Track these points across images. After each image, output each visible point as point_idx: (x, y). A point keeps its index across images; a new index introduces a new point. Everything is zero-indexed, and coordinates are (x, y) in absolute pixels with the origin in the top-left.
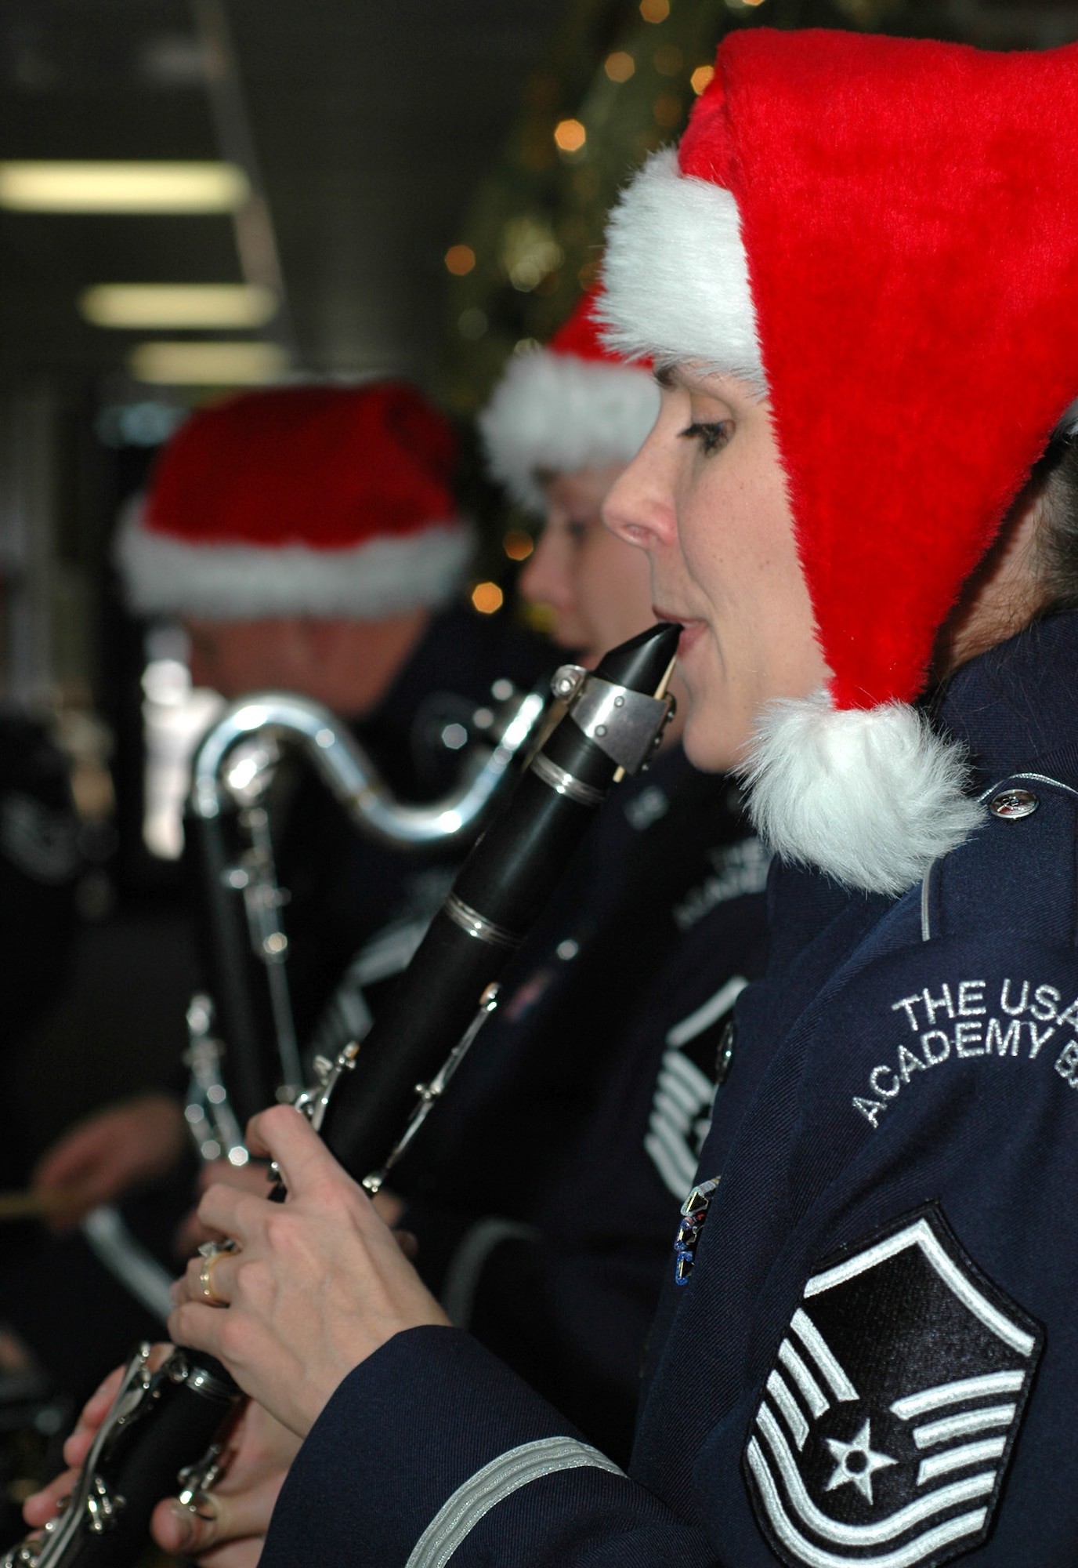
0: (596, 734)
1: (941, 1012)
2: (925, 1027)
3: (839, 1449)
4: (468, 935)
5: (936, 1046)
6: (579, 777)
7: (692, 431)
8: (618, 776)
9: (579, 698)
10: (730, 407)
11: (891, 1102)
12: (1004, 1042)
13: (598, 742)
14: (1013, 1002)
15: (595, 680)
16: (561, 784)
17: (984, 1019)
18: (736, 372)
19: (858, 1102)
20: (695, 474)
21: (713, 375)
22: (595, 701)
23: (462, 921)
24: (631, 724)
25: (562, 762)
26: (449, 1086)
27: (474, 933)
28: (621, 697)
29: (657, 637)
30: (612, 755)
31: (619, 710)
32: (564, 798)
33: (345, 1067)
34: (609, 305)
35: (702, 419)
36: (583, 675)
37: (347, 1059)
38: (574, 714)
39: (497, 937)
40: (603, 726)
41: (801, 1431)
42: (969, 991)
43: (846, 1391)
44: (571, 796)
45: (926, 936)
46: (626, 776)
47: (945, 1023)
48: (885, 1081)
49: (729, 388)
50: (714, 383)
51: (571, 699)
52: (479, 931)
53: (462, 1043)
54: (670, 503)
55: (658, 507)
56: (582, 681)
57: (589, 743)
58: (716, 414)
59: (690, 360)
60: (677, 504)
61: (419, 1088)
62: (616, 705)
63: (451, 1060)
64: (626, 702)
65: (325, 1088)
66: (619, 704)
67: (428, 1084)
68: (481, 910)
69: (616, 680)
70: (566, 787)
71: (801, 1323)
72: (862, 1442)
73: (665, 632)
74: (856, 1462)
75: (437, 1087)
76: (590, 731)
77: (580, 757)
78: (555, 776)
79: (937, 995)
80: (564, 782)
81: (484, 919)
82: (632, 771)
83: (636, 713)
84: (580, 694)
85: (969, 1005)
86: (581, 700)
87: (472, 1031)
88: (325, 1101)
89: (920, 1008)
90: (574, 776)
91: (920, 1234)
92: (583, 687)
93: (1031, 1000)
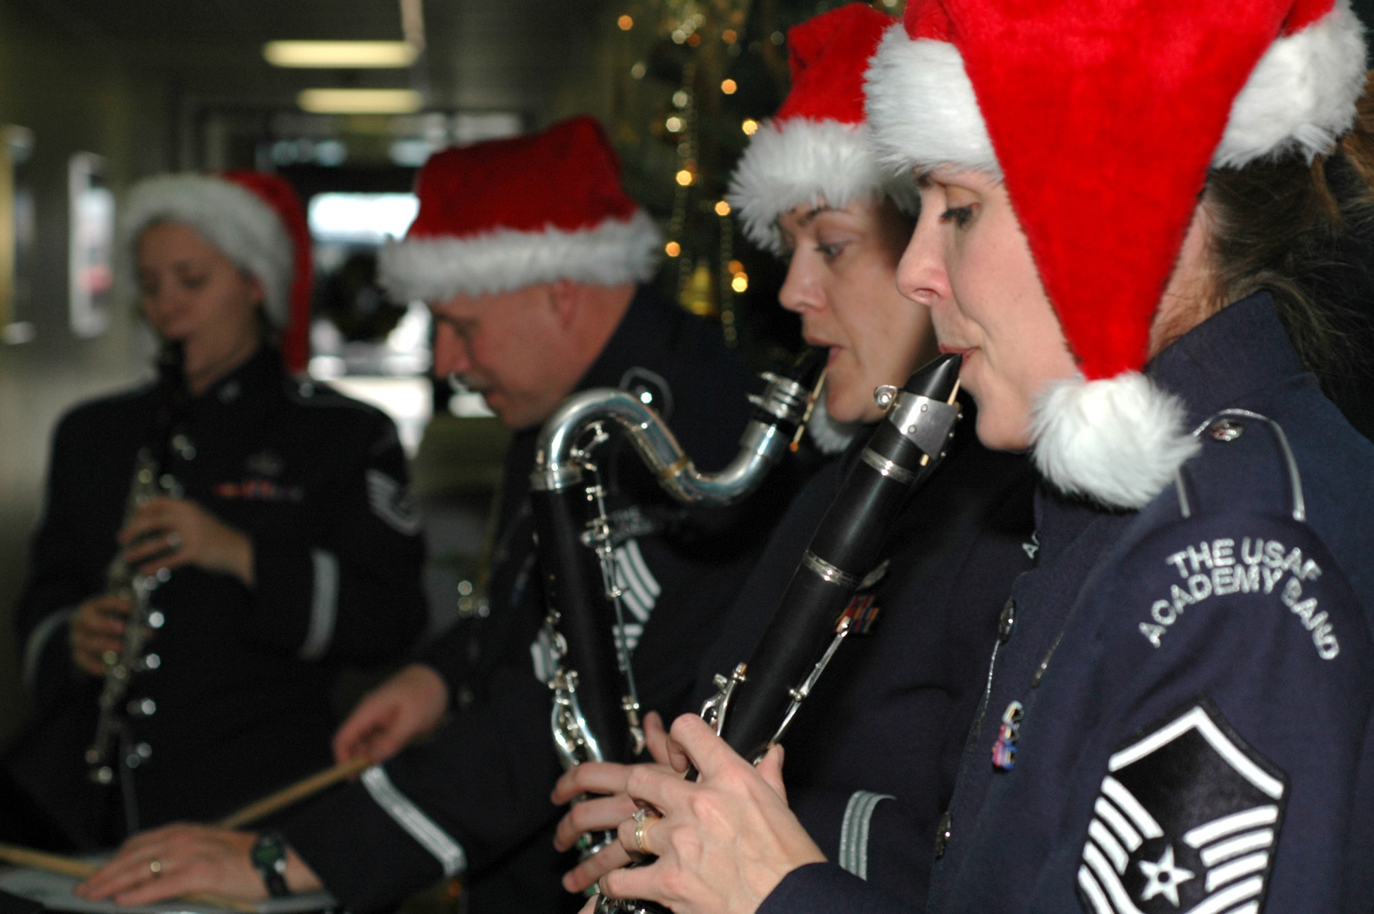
0: (909, 432)
1: (1202, 563)
2: (1192, 572)
3: (1149, 869)
4: (822, 580)
5: (1200, 586)
6: (897, 463)
7: (948, 216)
8: (924, 461)
9: (895, 407)
10: (974, 192)
11: (1168, 628)
12: (1246, 581)
13: (910, 437)
14: (1252, 553)
15: (906, 394)
16: (884, 468)
17: (1232, 567)
18: (976, 168)
19: (1144, 628)
20: (959, 244)
21: (961, 172)
22: (906, 408)
23: (818, 570)
24: (933, 423)
25: (884, 453)
26: (813, 690)
27: (827, 578)
28: (925, 405)
29: (948, 361)
30: (920, 446)
31: (924, 413)
32: (888, 479)
33: (738, 680)
34: (880, 138)
35: (955, 204)
36: (896, 391)
37: (739, 674)
38: (891, 419)
39: (844, 580)
40: (914, 426)
41: (1121, 860)
42: (1222, 548)
43: (1152, 829)
44: (892, 476)
45: (1186, 512)
46: (930, 460)
47: (1205, 570)
48: (1164, 613)
49: (972, 179)
50: (960, 178)
51: (888, 408)
52: (831, 576)
53: (823, 660)
54: (942, 268)
55: (934, 273)
56: (895, 395)
57: (904, 438)
58: (964, 199)
59: (942, 165)
60: (948, 269)
61: (792, 692)
62: (922, 411)
63: (815, 671)
64: (929, 407)
65: (725, 695)
66: (924, 409)
67: (797, 689)
68: (830, 561)
69: (920, 393)
70: (888, 471)
71: (1111, 787)
72: (1167, 863)
73: (952, 358)
74: (1164, 877)
75: (805, 690)
76: (904, 429)
77: (898, 449)
78: (881, 464)
79: (1198, 550)
80: (887, 467)
81: (835, 568)
82: (934, 457)
83: (936, 415)
84: (895, 404)
85: (1222, 557)
86: (896, 409)
87: (831, 651)
88: (725, 704)
89: (1187, 562)
90: (894, 462)
91: (1198, 719)
92: (897, 400)
93: (1264, 552)
